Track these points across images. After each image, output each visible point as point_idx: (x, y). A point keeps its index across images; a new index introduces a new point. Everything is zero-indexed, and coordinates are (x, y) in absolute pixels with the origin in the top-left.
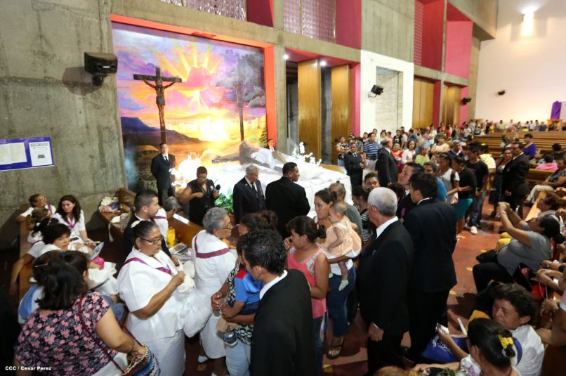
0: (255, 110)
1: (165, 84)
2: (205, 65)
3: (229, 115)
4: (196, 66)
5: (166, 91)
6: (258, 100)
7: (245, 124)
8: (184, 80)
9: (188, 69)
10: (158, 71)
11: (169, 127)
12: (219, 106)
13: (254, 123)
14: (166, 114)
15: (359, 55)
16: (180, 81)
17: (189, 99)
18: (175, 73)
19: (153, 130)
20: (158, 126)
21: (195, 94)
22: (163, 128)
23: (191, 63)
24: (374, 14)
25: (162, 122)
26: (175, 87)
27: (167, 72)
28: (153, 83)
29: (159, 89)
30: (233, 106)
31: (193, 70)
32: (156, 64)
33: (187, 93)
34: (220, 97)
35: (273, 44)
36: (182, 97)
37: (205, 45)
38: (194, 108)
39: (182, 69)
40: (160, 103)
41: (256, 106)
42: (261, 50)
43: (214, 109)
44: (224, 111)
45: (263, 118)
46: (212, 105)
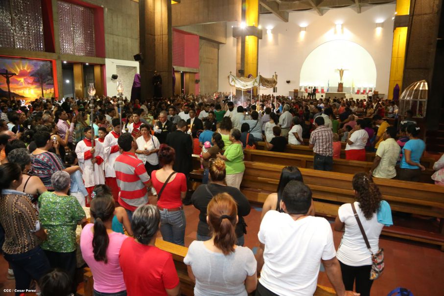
0: (48, 86)
1: (9, 76)
2: (26, 69)
3: (36, 88)
4: (22, 69)
5: (10, 79)
6: (50, 82)
7: (44, 91)
8: (17, 74)
9: (19, 70)
10: (7, 71)
11: (12, 91)
12: (32, 84)
13: (48, 91)
14: (10, 87)
15: (104, 61)
16: (15, 75)
17: (20, 81)
18: (13, 72)
19: (6, 92)
20: (7, 91)
21: (22, 80)
22: (9, 91)
23: (20, 68)
24: (113, 41)
25: (9, 89)
26: (14, 77)
27: (10, 72)
28: (5, 76)
29: (8, 78)
30: (38, 84)
31: (21, 70)
32: (6, 69)
33: (19, 79)
34: (32, 81)
35: (56, 60)
36: (17, 80)
37: (24, 61)
38: (22, 84)
39: (17, 71)
40: (8, 82)
41: (49, 84)
42: (51, 62)
43: (30, 85)
44: (34, 86)
45: (53, 89)
46: (29, 83)
